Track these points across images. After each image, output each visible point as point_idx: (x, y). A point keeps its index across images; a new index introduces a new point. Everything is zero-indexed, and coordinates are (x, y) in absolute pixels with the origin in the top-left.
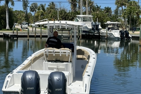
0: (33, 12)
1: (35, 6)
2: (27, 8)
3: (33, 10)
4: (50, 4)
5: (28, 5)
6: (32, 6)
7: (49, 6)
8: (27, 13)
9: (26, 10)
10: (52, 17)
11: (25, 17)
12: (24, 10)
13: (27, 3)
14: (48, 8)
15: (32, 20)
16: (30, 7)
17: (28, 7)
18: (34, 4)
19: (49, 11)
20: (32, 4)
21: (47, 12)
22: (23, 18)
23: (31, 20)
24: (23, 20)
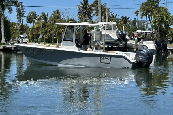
0: (31, 23)
1: (33, 16)
2: (23, 19)
3: (30, 20)
4: (54, 12)
5: (24, 15)
6: (30, 16)
7: (52, 16)
8: (23, 24)
9: (21, 21)
10: (59, 28)
11: (20, 30)
12: (18, 21)
13: (22, 12)
14: (51, 18)
15: (31, 33)
16: (27, 17)
17: (24, 17)
18: (32, 13)
19: (53, 21)
20: (29, 13)
21: (51, 23)
22: (17, 32)
23: (29, 33)
24: (18, 34)
